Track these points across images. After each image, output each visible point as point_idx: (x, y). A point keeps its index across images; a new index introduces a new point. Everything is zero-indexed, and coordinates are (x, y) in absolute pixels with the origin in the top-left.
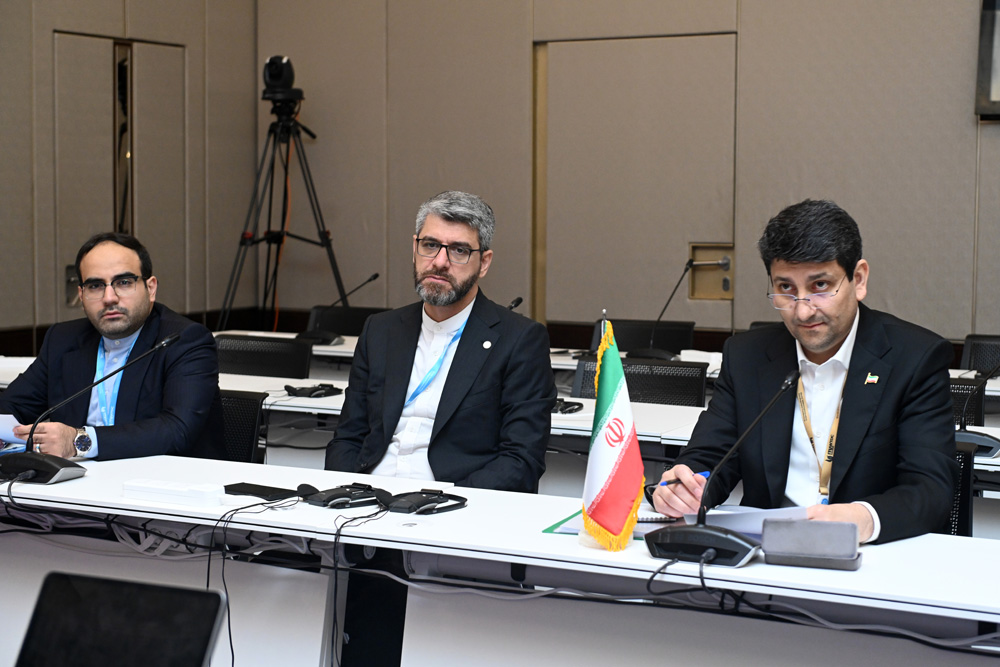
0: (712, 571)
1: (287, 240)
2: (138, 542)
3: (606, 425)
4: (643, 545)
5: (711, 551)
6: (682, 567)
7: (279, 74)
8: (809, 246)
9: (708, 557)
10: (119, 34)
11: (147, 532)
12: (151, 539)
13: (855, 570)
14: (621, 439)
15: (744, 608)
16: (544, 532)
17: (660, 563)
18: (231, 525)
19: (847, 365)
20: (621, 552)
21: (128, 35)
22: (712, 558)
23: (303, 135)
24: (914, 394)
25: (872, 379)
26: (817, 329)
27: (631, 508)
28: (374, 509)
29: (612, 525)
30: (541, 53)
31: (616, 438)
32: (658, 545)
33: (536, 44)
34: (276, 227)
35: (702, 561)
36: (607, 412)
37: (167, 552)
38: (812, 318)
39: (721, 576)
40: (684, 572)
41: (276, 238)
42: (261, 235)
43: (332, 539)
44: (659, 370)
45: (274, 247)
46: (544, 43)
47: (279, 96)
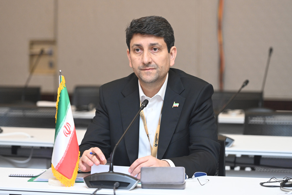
3: (63, 126)
5: (117, 183)
9: (117, 185)
13: (184, 189)
14: (70, 133)
16: (28, 181)
17: (93, 190)
19: (163, 98)
20: (71, 187)
22: (118, 186)
24: (196, 112)
25: (176, 105)
26: (151, 71)
32: (90, 182)
35: (114, 187)
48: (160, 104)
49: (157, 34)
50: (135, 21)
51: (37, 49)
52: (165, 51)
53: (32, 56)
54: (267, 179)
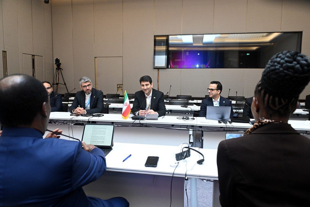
0: (141, 121)
1: (59, 84)
2: (55, 123)
4: (131, 119)
6: (136, 121)
7: (57, 61)
10: (33, 54)
11: (57, 122)
12: (58, 123)
14: (127, 105)
15: (143, 126)
17: (134, 121)
19: (151, 96)
20: (128, 120)
21: (34, 54)
23: (61, 69)
25: (155, 98)
28: (92, 117)
30: (96, 59)
32: (133, 118)
33: (95, 57)
34: (57, 82)
35: (139, 120)
37: (60, 125)
38: (146, 89)
39: (142, 122)
40: (137, 121)
41: (57, 84)
42: (55, 84)
43: (88, 120)
44: (117, 100)
45: (57, 85)
46: (96, 57)
47: (58, 64)
48: (151, 98)
49: (147, 81)
50: (141, 78)
51: (119, 86)
52: (150, 85)
53: (118, 87)
54: (179, 117)
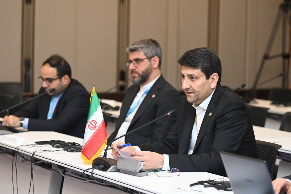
3: (89, 122)
8: (191, 61)
14: (95, 127)
18: (18, 151)
25: (210, 114)
27: (97, 151)
29: (88, 156)
31: (93, 127)
32: (94, 163)
36: (90, 118)
43: (31, 155)
